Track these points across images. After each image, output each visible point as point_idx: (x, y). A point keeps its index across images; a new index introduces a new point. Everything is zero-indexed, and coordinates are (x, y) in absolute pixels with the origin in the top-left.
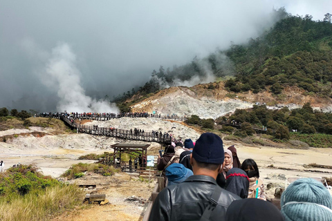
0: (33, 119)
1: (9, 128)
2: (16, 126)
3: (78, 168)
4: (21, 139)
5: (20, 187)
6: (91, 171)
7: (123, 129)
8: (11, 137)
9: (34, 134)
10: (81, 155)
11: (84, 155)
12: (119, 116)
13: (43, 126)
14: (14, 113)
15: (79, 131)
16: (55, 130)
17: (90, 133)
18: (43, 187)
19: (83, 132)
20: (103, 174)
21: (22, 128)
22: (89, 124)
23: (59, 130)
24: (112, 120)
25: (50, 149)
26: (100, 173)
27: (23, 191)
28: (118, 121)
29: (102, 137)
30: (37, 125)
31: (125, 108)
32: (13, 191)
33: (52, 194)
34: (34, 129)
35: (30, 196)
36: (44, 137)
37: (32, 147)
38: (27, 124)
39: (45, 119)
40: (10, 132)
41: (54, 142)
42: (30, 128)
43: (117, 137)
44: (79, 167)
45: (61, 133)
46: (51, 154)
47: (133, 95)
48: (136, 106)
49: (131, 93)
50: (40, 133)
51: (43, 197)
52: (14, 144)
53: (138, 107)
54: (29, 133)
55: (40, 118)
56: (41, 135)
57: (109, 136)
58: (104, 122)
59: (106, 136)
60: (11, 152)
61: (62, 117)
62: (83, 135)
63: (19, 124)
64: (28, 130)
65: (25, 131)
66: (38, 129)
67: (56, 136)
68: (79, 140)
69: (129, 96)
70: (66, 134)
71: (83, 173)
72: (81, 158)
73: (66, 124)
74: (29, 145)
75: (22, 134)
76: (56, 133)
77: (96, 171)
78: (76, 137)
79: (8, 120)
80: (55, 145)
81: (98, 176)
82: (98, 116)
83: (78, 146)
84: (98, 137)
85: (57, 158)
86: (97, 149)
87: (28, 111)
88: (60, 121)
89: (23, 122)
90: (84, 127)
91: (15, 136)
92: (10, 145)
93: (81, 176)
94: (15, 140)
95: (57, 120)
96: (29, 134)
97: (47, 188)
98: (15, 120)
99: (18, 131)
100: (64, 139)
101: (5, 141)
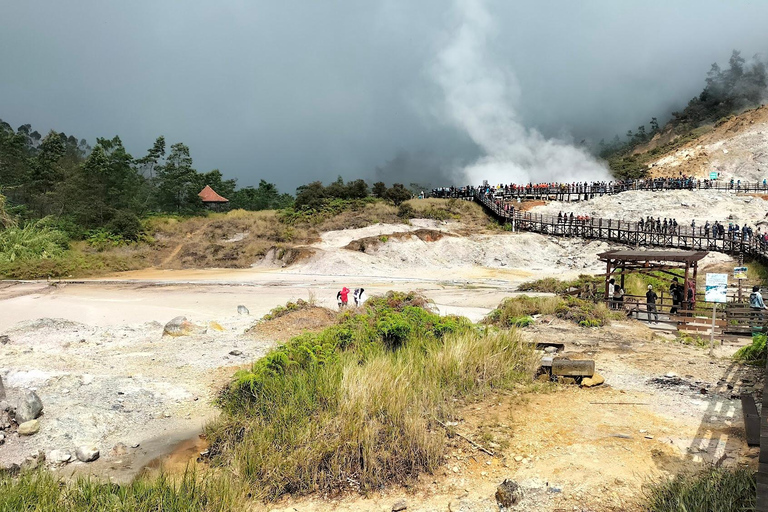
0: (417, 203)
1: (371, 222)
2: (384, 219)
3: (519, 306)
4: (395, 244)
5: (386, 330)
6: (550, 313)
7: (627, 219)
8: (374, 241)
9: (420, 233)
10: (523, 281)
11: (531, 280)
12: (617, 190)
13: (439, 216)
14: (380, 191)
15: (517, 228)
16: (462, 225)
17: (543, 231)
18: (438, 334)
19: (526, 230)
20: (580, 321)
21: (395, 222)
22: (541, 210)
23: (472, 225)
24: (597, 199)
25: (455, 267)
26: (572, 318)
27: (394, 340)
28: (614, 199)
29: (574, 240)
30: (426, 215)
31: (632, 167)
32: (371, 338)
33: (457, 350)
34: (419, 223)
35: (408, 351)
36: (441, 242)
37: (417, 262)
38: (405, 215)
39: (442, 202)
40: (373, 230)
41: (462, 252)
42: (412, 221)
43: (610, 240)
44: (519, 304)
45: (477, 231)
46: (456, 278)
47: (652, 135)
48: (661, 162)
49: (648, 129)
50: (431, 232)
51: (438, 357)
52: (381, 255)
53: (668, 163)
54: (410, 233)
55: (431, 199)
56: (434, 236)
57: (592, 238)
58: (576, 205)
59: (584, 236)
60: (376, 273)
61: (480, 197)
62: (528, 235)
63: (389, 215)
64: (407, 227)
65: (401, 228)
66: (428, 224)
67: (465, 239)
68: (519, 246)
69: (642, 138)
70: (489, 234)
71: (530, 318)
72: (523, 288)
73: (488, 211)
74: (411, 258)
75: (397, 235)
76: (467, 233)
77: (561, 314)
78: (511, 241)
79: (369, 205)
80: (465, 259)
81: (566, 325)
82: (564, 190)
83: (516, 260)
84: (562, 241)
85: (468, 287)
86: (561, 268)
87: (407, 187)
88: (474, 206)
89: (396, 210)
90: (528, 218)
91: (383, 239)
92: (374, 259)
93: (526, 324)
94: (382, 247)
95: (467, 203)
96: (409, 235)
97: (446, 337)
98: (383, 206)
99: (388, 229)
100: (484, 245)
101: (363, 249)
